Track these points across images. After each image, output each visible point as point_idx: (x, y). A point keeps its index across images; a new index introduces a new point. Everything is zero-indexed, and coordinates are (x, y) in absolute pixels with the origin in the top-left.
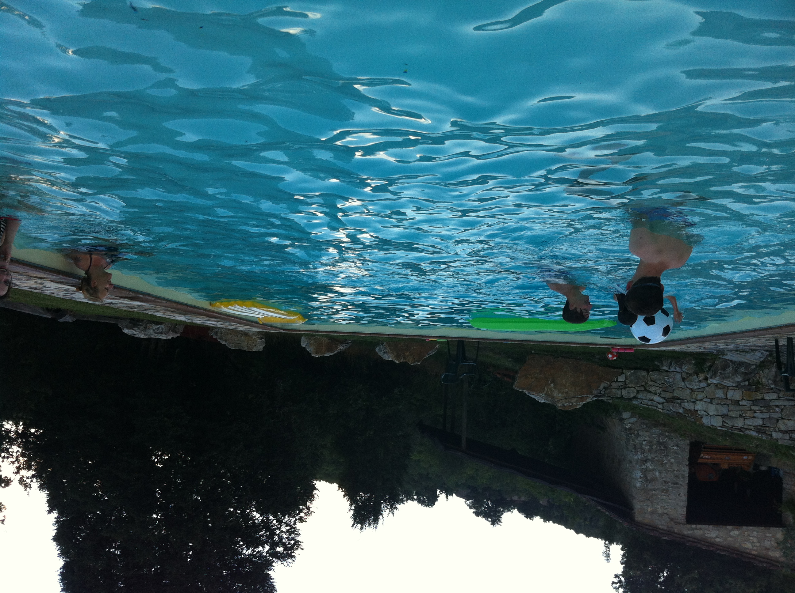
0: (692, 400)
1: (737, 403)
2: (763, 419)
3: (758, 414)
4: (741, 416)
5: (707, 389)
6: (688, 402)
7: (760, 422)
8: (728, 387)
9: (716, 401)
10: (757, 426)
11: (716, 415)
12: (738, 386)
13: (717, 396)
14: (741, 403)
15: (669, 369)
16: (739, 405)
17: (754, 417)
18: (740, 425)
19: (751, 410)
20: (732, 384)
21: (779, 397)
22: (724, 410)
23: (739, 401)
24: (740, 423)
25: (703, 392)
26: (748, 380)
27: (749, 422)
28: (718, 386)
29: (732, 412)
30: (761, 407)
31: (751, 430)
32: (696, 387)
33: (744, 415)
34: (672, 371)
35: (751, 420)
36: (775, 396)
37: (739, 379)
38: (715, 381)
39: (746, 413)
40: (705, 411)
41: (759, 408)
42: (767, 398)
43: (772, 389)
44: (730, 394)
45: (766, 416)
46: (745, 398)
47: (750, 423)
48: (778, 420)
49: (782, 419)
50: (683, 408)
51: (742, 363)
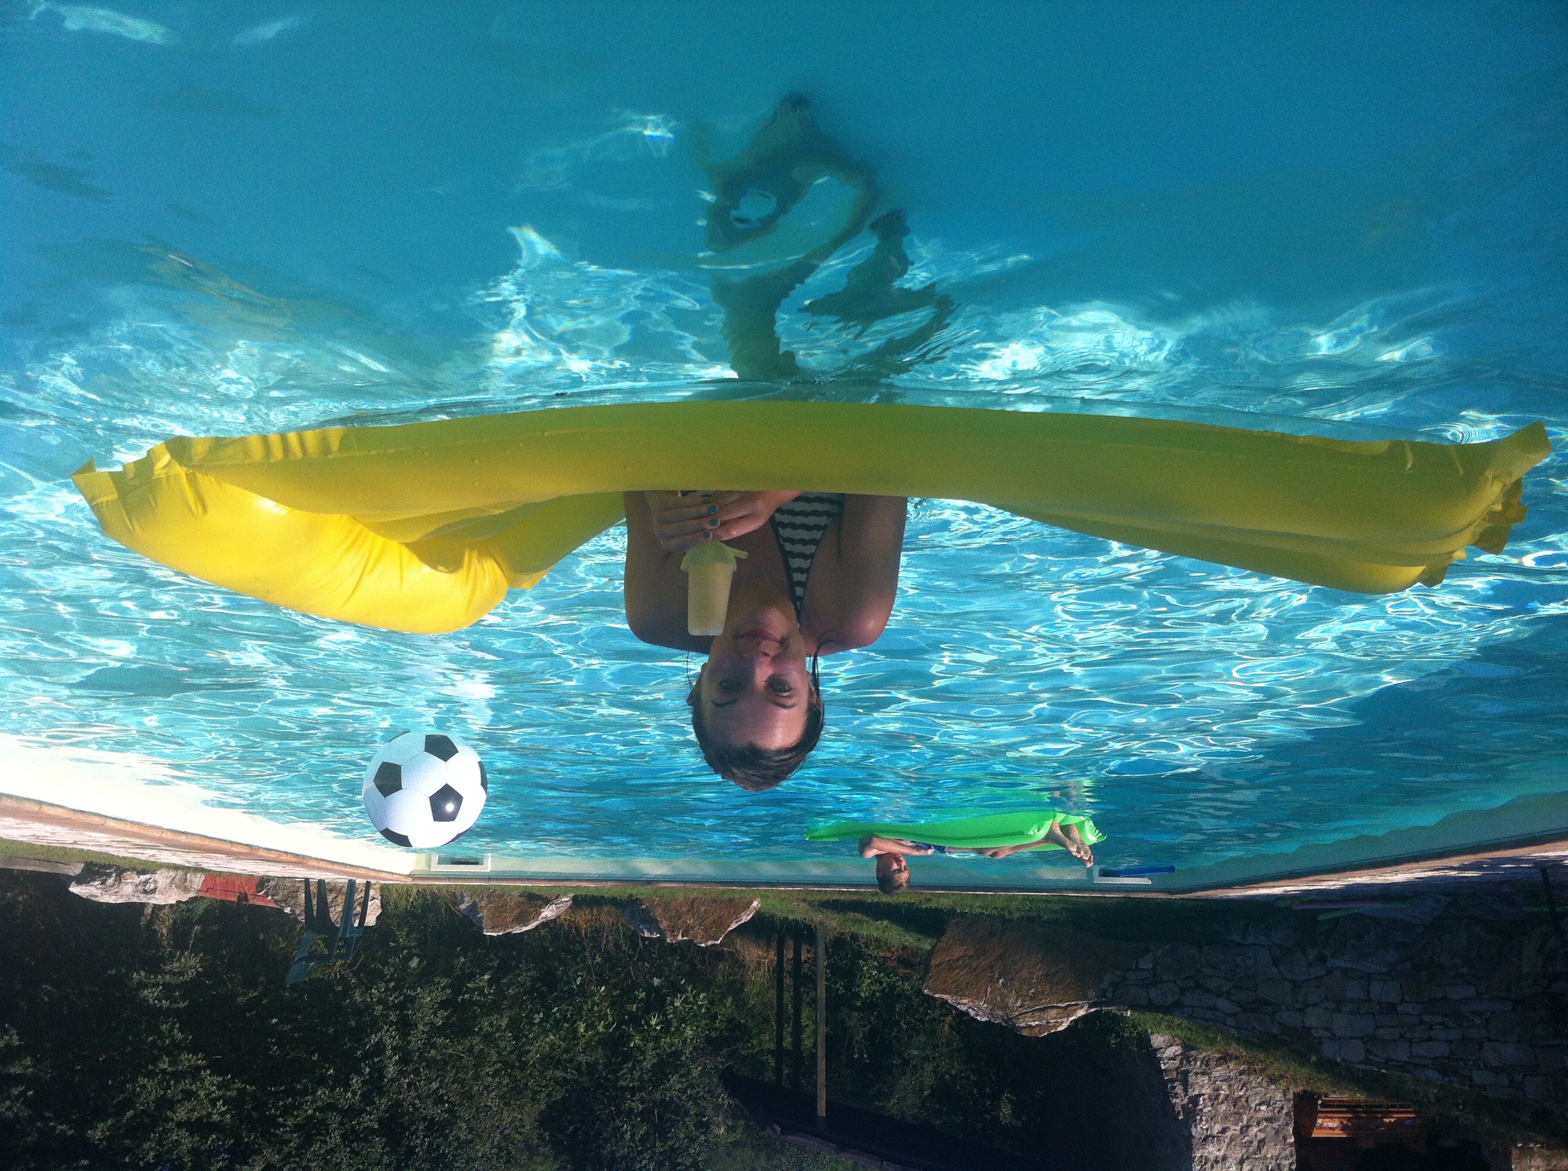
0: (1297, 1007)
1: (1391, 1009)
2: (1450, 1042)
3: (1438, 1032)
5: (1326, 980)
6: (1288, 1010)
7: (1442, 1050)
8: (1370, 974)
9: (1348, 1007)
10: (1437, 1058)
11: (1351, 1038)
12: (1391, 973)
13: (1349, 995)
14: (1401, 1008)
15: (1244, 938)
16: (1397, 1012)
17: (1430, 1039)
18: (1404, 1058)
19: (1421, 1023)
20: (1379, 968)
21: (1478, 993)
22: (1365, 1025)
23: (1395, 1005)
24: (1401, 1053)
25: (1318, 987)
26: (1411, 959)
27: (1422, 1050)
28: (1350, 973)
29: (1381, 1031)
30: (1443, 1016)
31: (1427, 1066)
32: (1303, 978)
33: (1408, 1035)
34: (1251, 944)
35: (1424, 1045)
36: (1471, 991)
37: (1390, 956)
38: (1342, 963)
39: (1412, 1031)
40: (1326, 1029)
41: (1439, 1019)
42: (1454, 996)
43: (1462, 976)
44: (1376, 990)
45: (1455, 1035)
46: (1407, 998)
47: (1423, 1053)
48: (1481, 1045)
49: (1490, 1040)
50: (1279, 1023)
51: (1395, 923)
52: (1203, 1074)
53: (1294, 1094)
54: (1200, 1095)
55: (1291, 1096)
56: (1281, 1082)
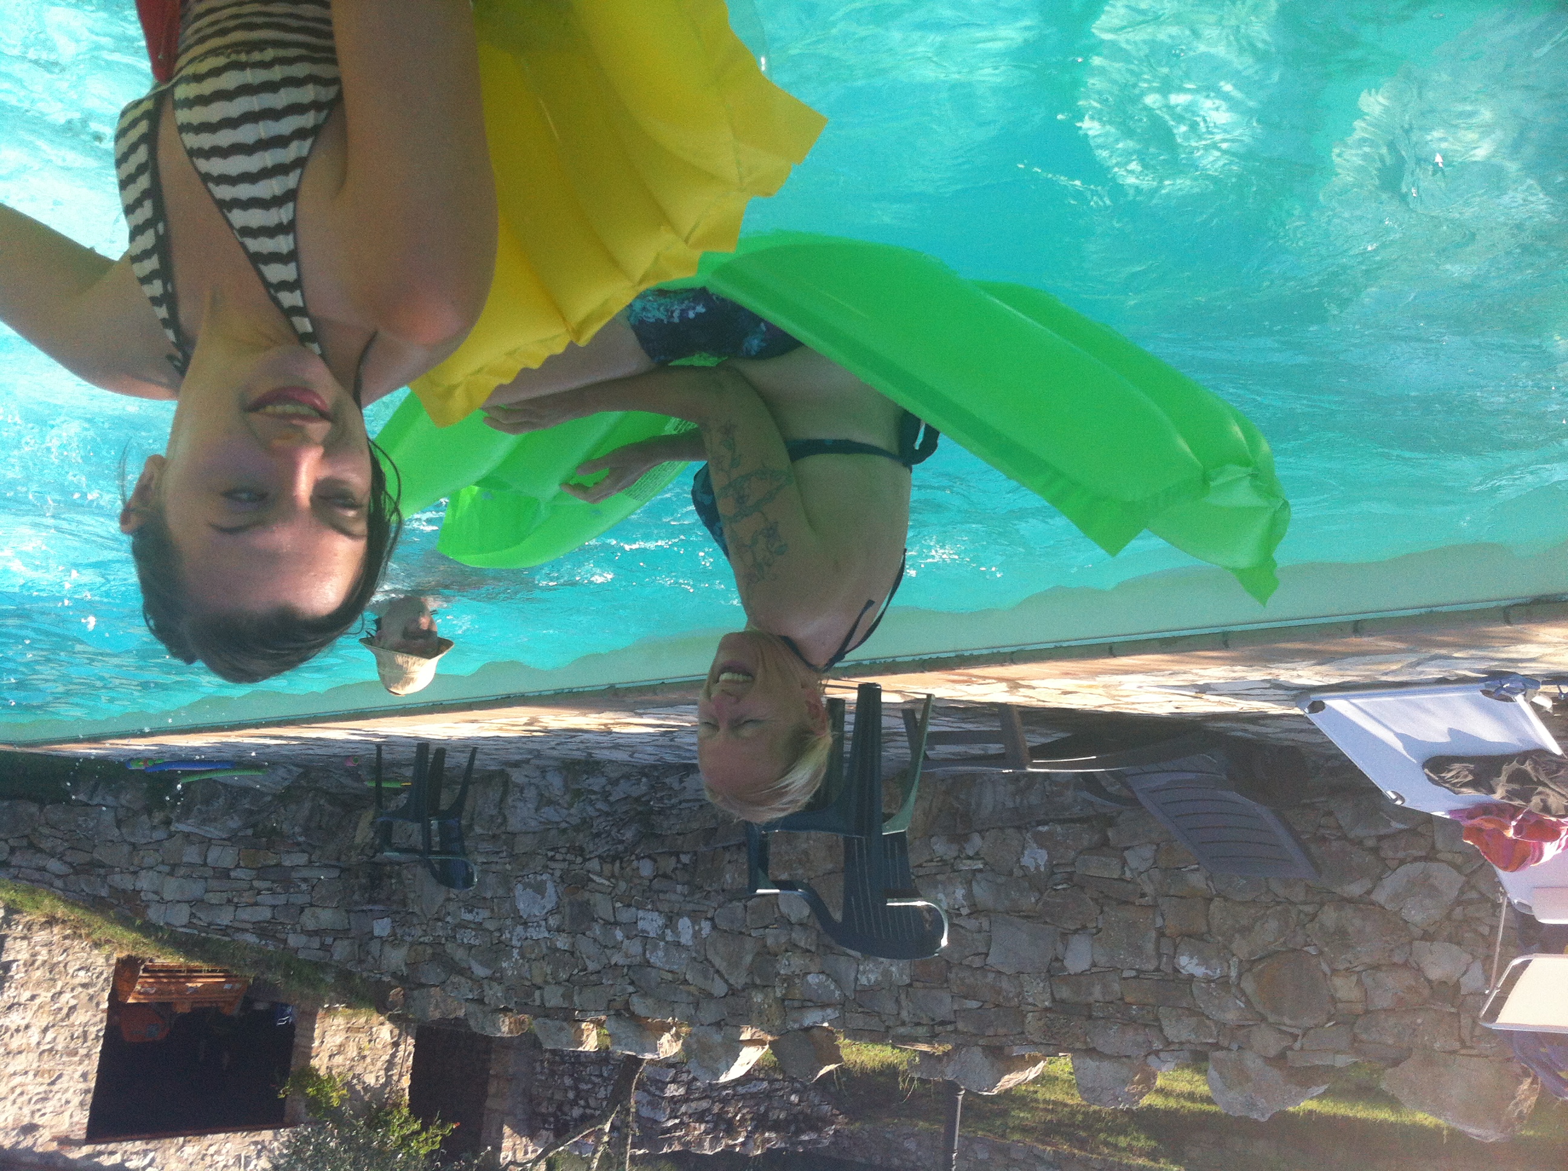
0: (132, 869)
1: (224, 874)
2: (274, 907)
3: (266, 898)
4: (229, 901)
5: (166, 844)
6: (122, 872)
7: (267, 914)
8: (210, 839)
9: (182, 871)
10: (259, 922)
11: (178, 902)
12: (232, 839)
13: (185, 859)
14: (233, 874)
15: (91, 798)
16: (228, 877)
17: (256, 904)
18: (226, 921)
19: (251, 888)
20: (220, 834)
21: (310, 862)
22: (196, 889)
23: (230, 869)
24: (225, 918)
25: (157, 850)
26: (254, 826)
27: (246, 914)
28: (192, 837)
29: (211, 894)
30: (273, 882)
31: (247, 930)
32: (143, 841)
33: (236, 900)
34: (97, 805)
35: (249, 909)
36: (302, 859)
37: (234, 823)
38: (185, 827)
39: (241, 896)
40: (156, 893)
41: (268, 884)
42: (287, 863)
43: (299, 844)
44: (213, 855)
45: (281, 900)
46: (242, 864)
47: (246, 917)
48: (302, 910)
49: (312, 905)
50: (110, 886)
51: (245, 791)
52: (23, 938)
53: (118, 960)
54: (14, 961)
55: (113, 961)
56: (107, 947)
